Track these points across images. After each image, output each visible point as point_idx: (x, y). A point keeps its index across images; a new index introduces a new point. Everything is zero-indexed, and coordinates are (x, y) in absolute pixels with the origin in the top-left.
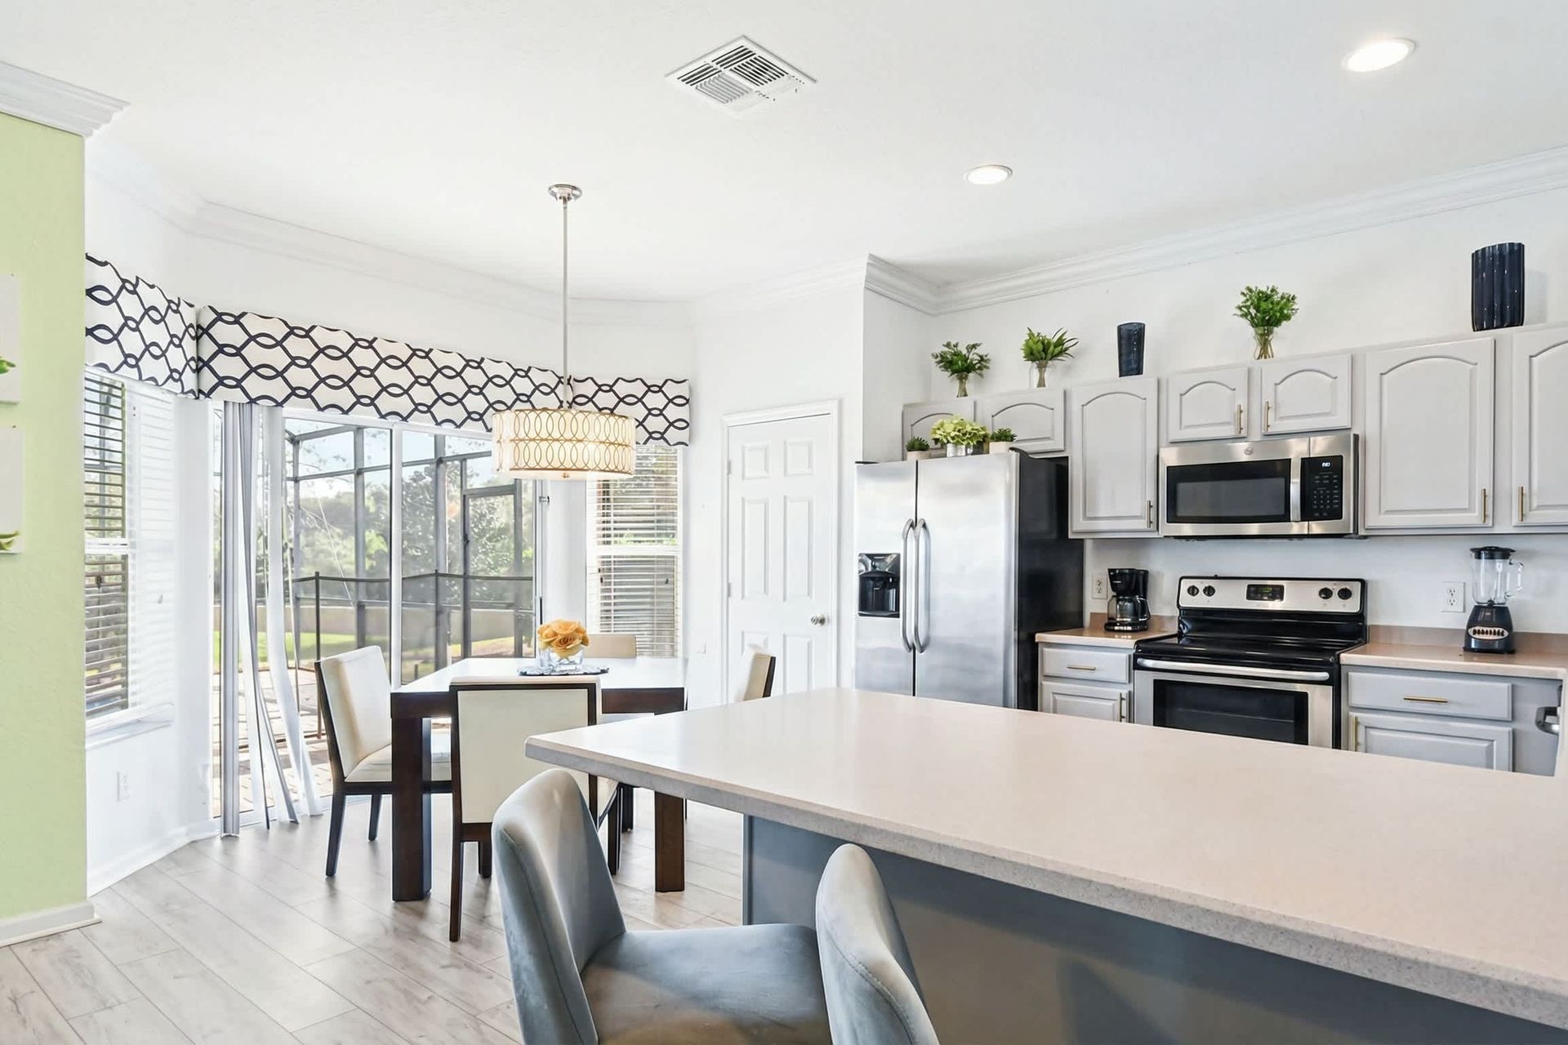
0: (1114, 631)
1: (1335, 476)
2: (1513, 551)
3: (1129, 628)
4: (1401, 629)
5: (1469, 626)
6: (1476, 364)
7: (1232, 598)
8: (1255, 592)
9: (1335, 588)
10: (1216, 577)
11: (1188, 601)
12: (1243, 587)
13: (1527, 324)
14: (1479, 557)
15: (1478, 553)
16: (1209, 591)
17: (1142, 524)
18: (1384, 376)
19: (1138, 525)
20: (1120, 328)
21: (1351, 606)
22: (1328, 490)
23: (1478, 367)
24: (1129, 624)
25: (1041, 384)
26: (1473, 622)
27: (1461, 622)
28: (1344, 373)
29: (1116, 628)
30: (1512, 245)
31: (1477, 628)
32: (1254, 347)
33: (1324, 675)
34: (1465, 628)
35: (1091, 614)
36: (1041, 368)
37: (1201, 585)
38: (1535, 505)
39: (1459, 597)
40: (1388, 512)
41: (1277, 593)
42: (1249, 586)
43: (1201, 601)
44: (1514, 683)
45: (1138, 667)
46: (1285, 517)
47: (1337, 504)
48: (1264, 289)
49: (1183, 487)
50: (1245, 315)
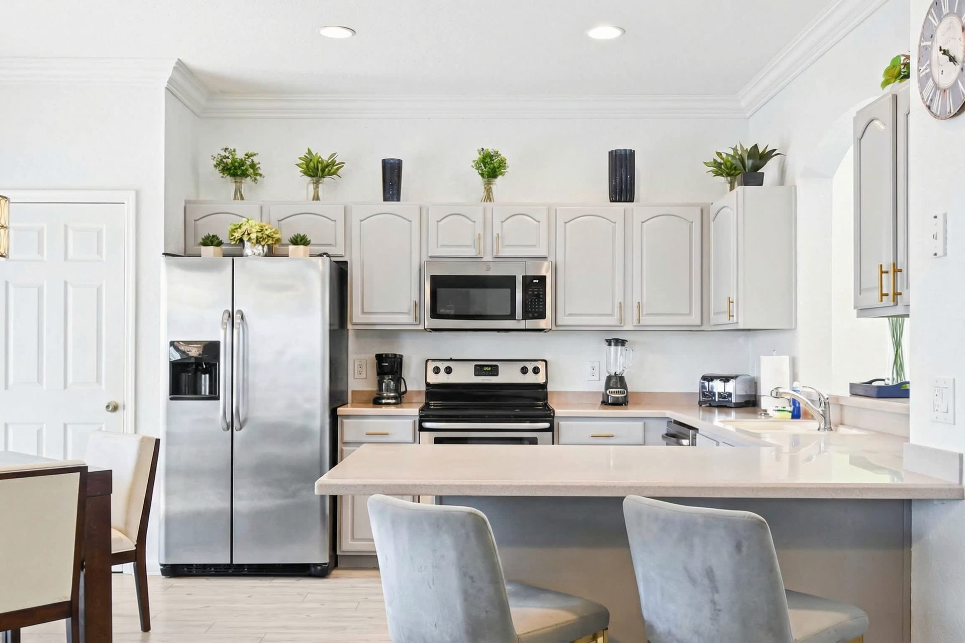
0: (382, 404)
1: (541, 290)
2: (626, 341)
3: (393, 401)
4: (566, 392)
5: (607, 389)
6: (615, 223)
7: (464, 375)
8: (480, 370)
9: (530, 366)
10: (451, 360)
11: (433, 379)
12: (471, 367)
13: (636, 202)
14: (610, 345)
15: (609, 342)
16: (449, 370)
17: (408, 319)
18: (567, 224)
19: (405, 319)
20: (384, 161)
21: (540, 379)
22: (537, 298)
23: (617, 224)
24: (392, 398)
25: (316, 198)
26: (608, 387)
27: (600, 386)
28: (543, 217)
29: (384, 401)
30: (631, 150)
31: (611, 390)
32: (482, 193)
33: (546, 425)
34: (603, 390)
35: (352, 391)
36: (317, 184)
37: (442, 366)
38: (644, 313)
39: (596, 372)
40: (570, 315)
41: (494, 371)
42: (476, 366)
43: (442, 378)
44: (645, 421)
45: (422, 429)
46: (512, 316)
47: (542, 308)
48: (490, 150)
49: (441, 291)
50: (477, 169)
